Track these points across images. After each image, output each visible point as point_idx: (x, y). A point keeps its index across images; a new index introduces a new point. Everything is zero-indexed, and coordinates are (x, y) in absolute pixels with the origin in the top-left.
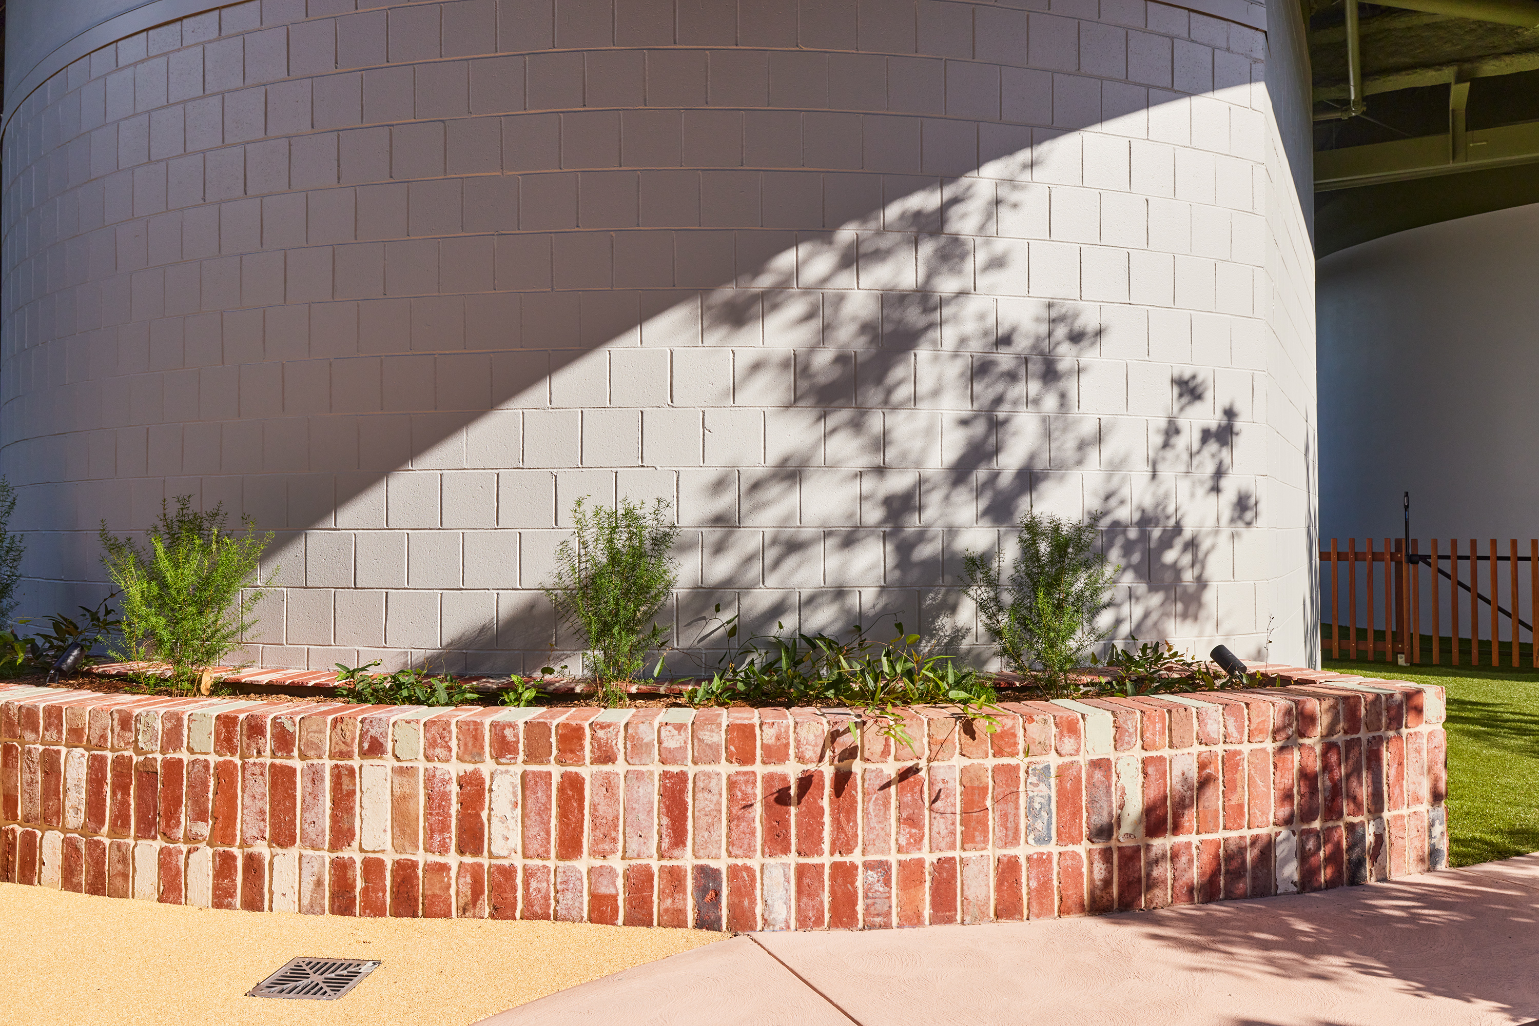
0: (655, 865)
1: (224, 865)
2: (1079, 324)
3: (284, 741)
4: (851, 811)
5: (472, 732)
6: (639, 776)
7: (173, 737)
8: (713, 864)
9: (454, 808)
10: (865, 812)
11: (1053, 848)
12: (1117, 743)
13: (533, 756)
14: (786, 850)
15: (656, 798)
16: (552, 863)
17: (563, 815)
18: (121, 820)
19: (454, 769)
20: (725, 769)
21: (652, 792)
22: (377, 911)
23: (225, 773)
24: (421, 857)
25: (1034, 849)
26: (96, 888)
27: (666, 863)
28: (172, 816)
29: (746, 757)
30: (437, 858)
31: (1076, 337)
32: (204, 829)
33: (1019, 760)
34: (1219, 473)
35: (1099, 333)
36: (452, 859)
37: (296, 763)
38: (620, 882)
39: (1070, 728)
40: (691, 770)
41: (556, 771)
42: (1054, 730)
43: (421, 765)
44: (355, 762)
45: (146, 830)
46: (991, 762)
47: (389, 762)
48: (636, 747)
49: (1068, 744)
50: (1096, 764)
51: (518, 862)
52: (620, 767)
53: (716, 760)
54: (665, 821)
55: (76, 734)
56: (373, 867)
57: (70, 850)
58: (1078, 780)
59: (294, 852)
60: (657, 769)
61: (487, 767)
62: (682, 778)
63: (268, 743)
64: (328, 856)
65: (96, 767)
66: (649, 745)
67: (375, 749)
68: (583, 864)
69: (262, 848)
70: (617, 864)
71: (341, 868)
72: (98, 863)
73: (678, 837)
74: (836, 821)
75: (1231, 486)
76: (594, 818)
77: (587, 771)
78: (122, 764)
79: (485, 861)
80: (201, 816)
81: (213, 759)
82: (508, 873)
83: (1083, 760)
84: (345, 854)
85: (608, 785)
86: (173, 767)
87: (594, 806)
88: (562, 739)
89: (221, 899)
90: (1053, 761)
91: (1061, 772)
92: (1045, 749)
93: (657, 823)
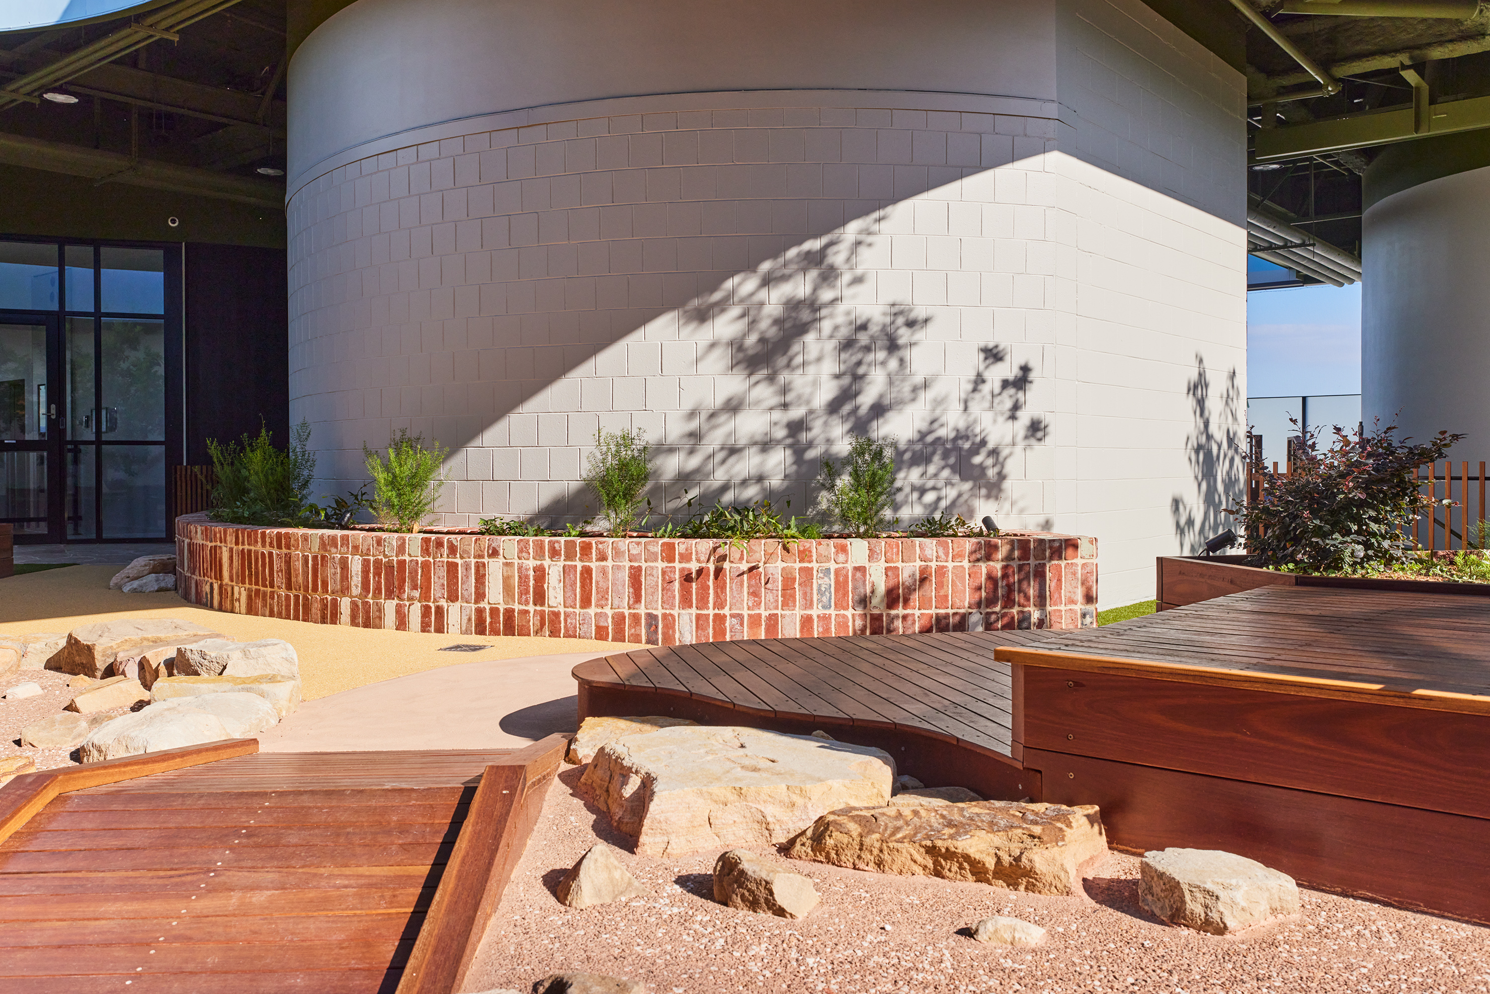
0: (627, 612)
1: (426, 611)
2: (912, 316)
3: (453, 550)
4: (723, 588)
5: (540, 547)
6: (619, 567)
7: (401, 549)
8: (655, 612)
9: (532, 583)
10: (731, 588)
11: (832, 612)
12: (870, 558)
13: (568, 557)
14: (691, 606)
15: (627, 579)
16: (577, 610)
17: (583, 586)
18: (378, 590)
19: (531, 563)
20: (660, 565)
21: (625, 576)
22: (497, 633)
23: (426, 566)
24: (517, 607)
25: (822, 612)
26: (367, 625)
27: (632, 611)
28: (401, 588)
29: (671, 559)
30: (524, 607)
31: (911, 324)
32: (416, 594)
33: (814, 565)
34: (1016, 407)
35: (926, 321)
36: (531, 608)
37: (459, 561)
38: (610, 620)
39: (843, 549)
40: (644, 565)
41: (579, 565)
42: (833, 550)
43: (516, 561)
44: (486, 560)
45: (389, 596)
46: (798, 565)
47: (501, 560)
48: (618, 553)
49: (841, 557)
50: (857, 569)
51: (562, 610)
52: (609, 563)
53: (656, 560)
54: (631, 590)
55: (356, 548)
56: (494, 611)
57: (354, 606)
58: (847, 576)
59: (458, 604)
60: (627, 564)
61: (547, 562)
62: (639, 569)
63: (445, 551)
64: (474, 606)
65: (366, 564)
66: (624, 552)
67: (494, 553)
68: (592, 611)
69: (443, 603)
70: (608, 611)
71: (480, 612)
72: (367, 612)
73: (637, 598)
74: (716, 593)
75: (1025, 417)
76: (597, 588)
77: (594, 565)
78: (378, 563)
79: (546, 609)
80: (415, 587)
81: (420, 559)
82: (557, 615)
83: (850, 566)
84: (481, 605)
85: (604, 571)
86: (402, 563)
87: (597, 582)
88: (582, 549)
89: (425, 628)
90: (833, 566)
91: (837, 572)
92: (828, 560)
93: (627, 591)
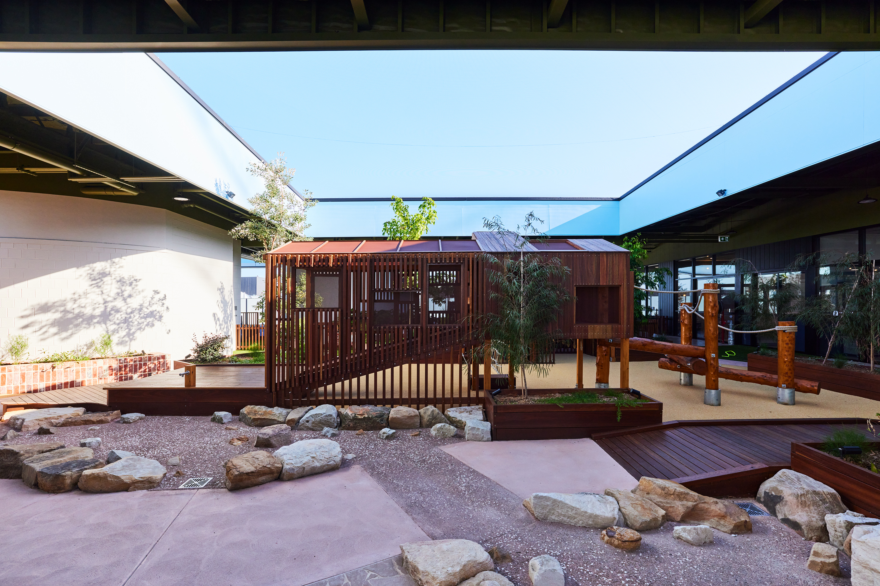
0: (19, 385)
4: (55, 376)
6: (16, 373)
8: (30, 384)
10: (58, 376)
11: (92, 378)
12: (104, 364)
14: (44, 381)
15: (20, 376)
17: (2, 380)
20: (33, 371)
25: (88, 379)
27: (22, 385)
29: (37, 370)
33: (86, 367)
38: (13, 388)
40: (26, 372)
42: (92, 363)
46: (81, 368)
49: (95, 365)
52: (13, 372)
53: (31, 370)
54: (21, 379)
58: (96, 369)
60: (20, 372)
62: (24, 373)
66: (18, 369)
68: (6, 386)
70: (12, 386)
73: (24, 381)
74: (53, 377)
76: (8, 380)
77: (7, 373)
83: (97, 367)
85: (11, 375)
87: (8, 378)
88: (2, 369)
90: (92, 367)
91: (93, 369)
92: (91, 366)
93: (20, 379)
